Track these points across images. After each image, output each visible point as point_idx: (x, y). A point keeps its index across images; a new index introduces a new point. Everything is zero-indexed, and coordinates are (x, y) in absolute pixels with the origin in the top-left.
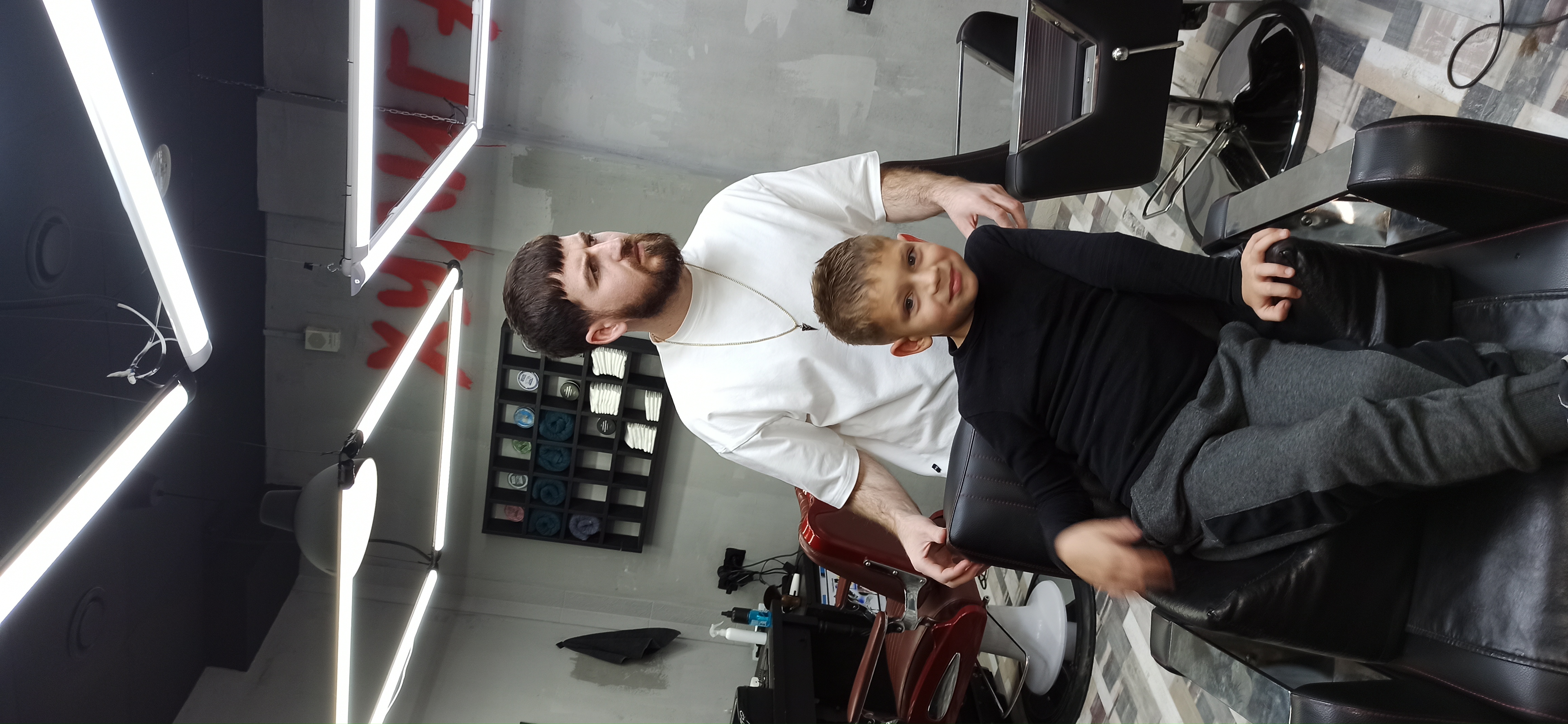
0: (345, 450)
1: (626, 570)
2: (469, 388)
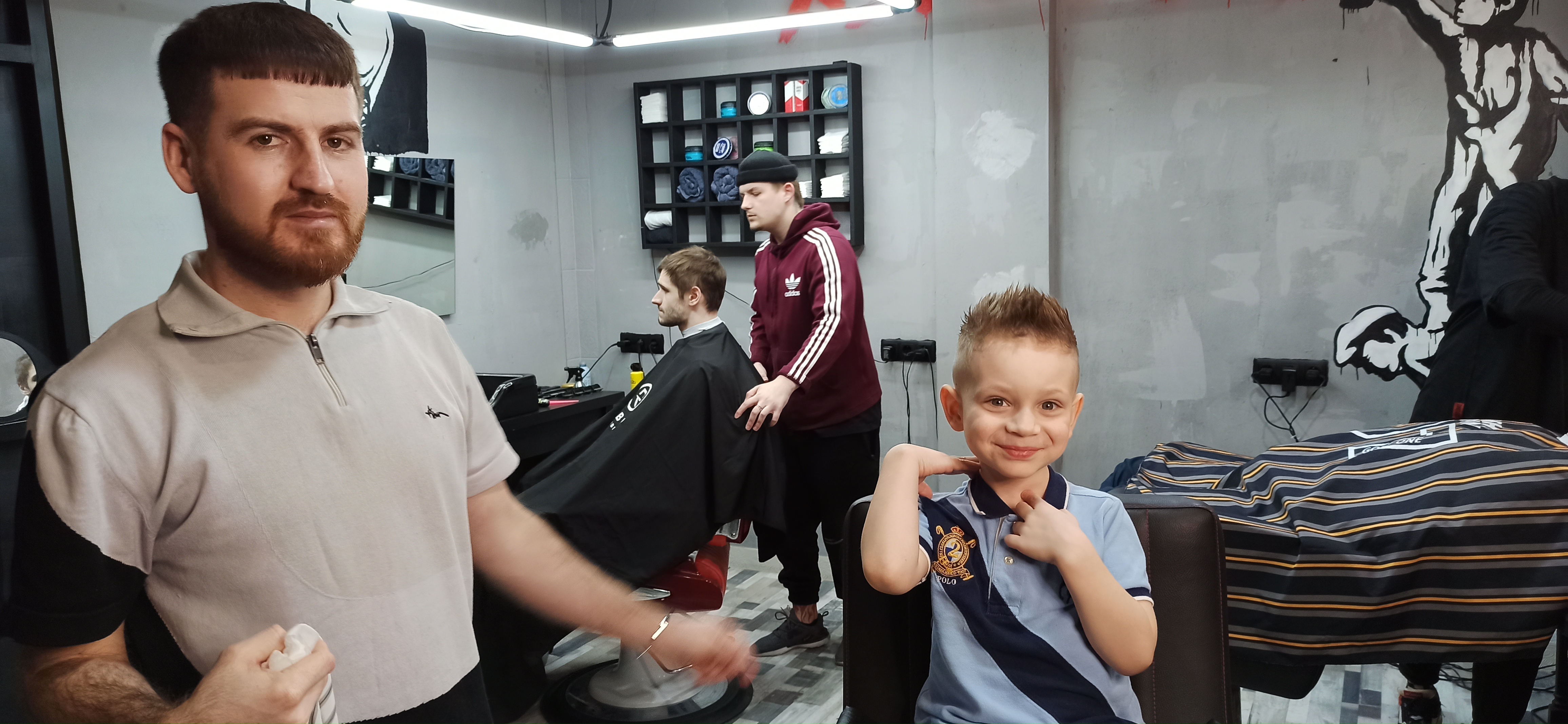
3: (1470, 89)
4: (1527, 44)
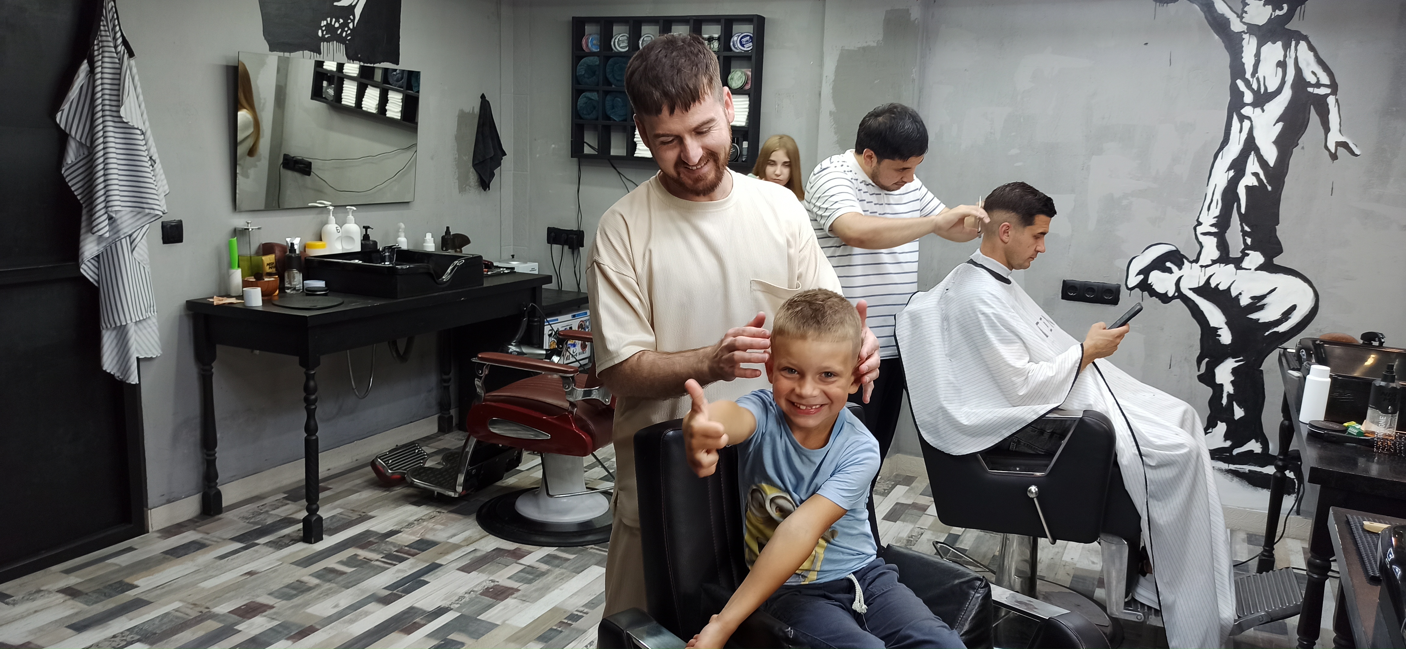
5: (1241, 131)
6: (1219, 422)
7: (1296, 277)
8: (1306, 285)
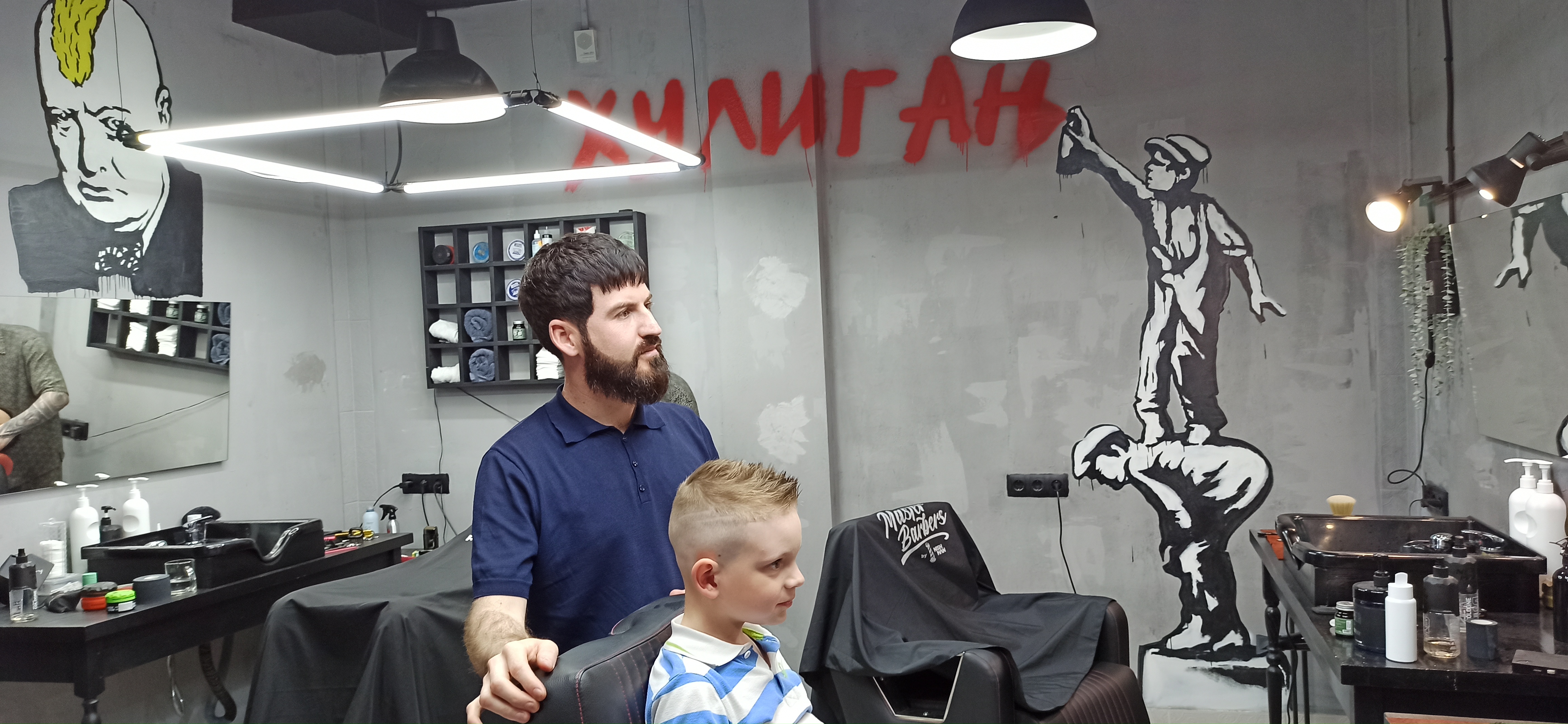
0: (541, 93)
1: (404, 377)
2: (566, 190)
3: (1163, 242)
4: (1202, 206)
5: (1164, 301)
6: (1193, 615)
7: (1245, 448)
8: (1256, 455)
